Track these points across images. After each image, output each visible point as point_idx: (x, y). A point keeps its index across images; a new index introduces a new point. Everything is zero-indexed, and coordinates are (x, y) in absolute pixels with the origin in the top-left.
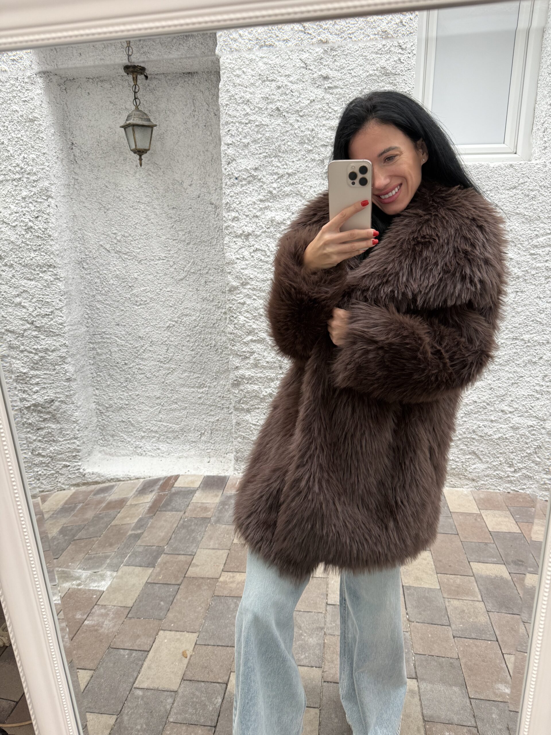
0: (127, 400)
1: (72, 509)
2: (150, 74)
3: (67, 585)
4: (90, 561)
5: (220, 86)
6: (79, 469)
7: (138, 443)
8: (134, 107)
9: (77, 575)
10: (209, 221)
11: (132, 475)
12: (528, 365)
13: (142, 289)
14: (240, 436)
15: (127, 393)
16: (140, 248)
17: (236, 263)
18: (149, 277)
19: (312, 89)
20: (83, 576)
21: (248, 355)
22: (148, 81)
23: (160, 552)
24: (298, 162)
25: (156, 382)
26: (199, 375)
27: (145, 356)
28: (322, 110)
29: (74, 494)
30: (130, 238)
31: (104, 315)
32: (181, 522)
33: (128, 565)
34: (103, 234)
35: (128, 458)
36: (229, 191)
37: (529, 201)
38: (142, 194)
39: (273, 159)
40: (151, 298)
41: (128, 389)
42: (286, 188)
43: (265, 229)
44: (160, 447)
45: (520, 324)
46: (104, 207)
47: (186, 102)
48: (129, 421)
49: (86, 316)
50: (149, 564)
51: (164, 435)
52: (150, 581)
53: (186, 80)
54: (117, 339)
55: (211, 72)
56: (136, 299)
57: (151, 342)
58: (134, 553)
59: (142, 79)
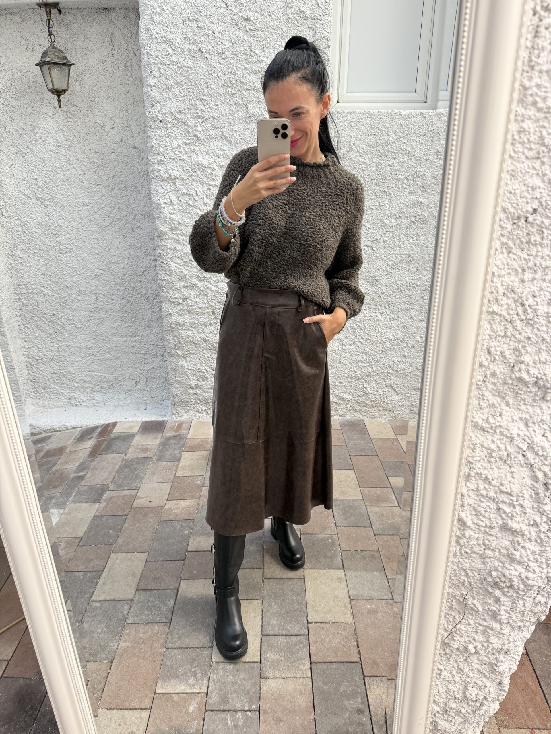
0: (57, 351)
2: (64, 8)
5: (140, 24)
7: (71, 394)
8: (48, 44)
10: (134, 166)
11: (69, 425)
13: (66, 237)
14: (176, 381)
15: (57, 344)
16: (62, 194)
17: (164, 207)
18: (74, 224)
19: (234, 31)
21: (181, 301)
22: (61, 15)
23: (104, 489)
24: (222, 106)
25: (87, 332)
26: (131, 324)
27: (74, 306)
28: (245, 54)
30: (51, 183)
31: (28, 265)
32: (124, 463)
33: (75, 502)
34: (23, 180)
35: (63, 409)
36: (154, 134)
38: (62, 137)
39: (197, 102)
40: (77, 246)
41: (58, 340)
42: (211, 133)
43: (192, 173)
44: (95, 397)
46: (22, 151)
47: (104, 40)
48: (62, 373)
49: (10, 266)
50: (95, 500)
51: (98, 385)
52: (97, 514)
53: (103, 16)
54: (43, 289)
55: (129, 8)
56: (61, 247)
57: (79, 291)
58: (78, 492)
59: (56, 13)
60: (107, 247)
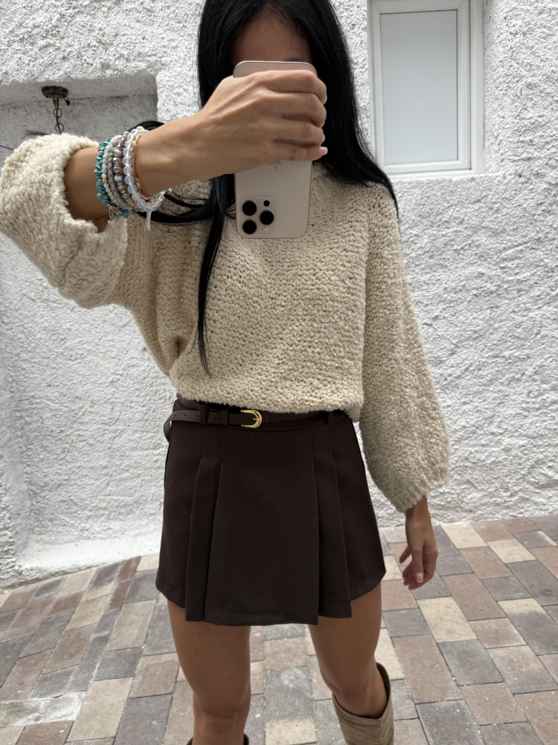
0: (66, 475)
1: (10, 618)
2: (73, 99)
3: (21, 723)
4: (47, 683)
5: (158, 106)
6: (13, 566)
7: (83, 525)
9: (33, 705)
11: (82, 564)
12: (512, 383)
13: (77, 340)
15: (66, 466)
18: (85, 326)
20: (42, 706)
22: (70, 106)
23: (136, 654)
25: (101, 449)
26: (153, 434)
27: (86, 419)
29: (10, 598)
31: (32, 376)
32: (156, 612)
33: (100, 679)
34: (26, 281)
35: (73, 544)
37: (493, 214)
40: (89, 351)
41: (67, 461)
44: (112, 526)
45: (499, 341)
47: (117, 128)
48: (71, 500)
49: (10, 379)
50: (126, 673)
51: (115, 511)
52: (132, 695)
53: (115, 104)
54: (49, 402)
55: (143, 95)
56: (70, 353)
57: (92, 402)
58: (103, 663)
59: (64, 104)
60: (124, 348)
